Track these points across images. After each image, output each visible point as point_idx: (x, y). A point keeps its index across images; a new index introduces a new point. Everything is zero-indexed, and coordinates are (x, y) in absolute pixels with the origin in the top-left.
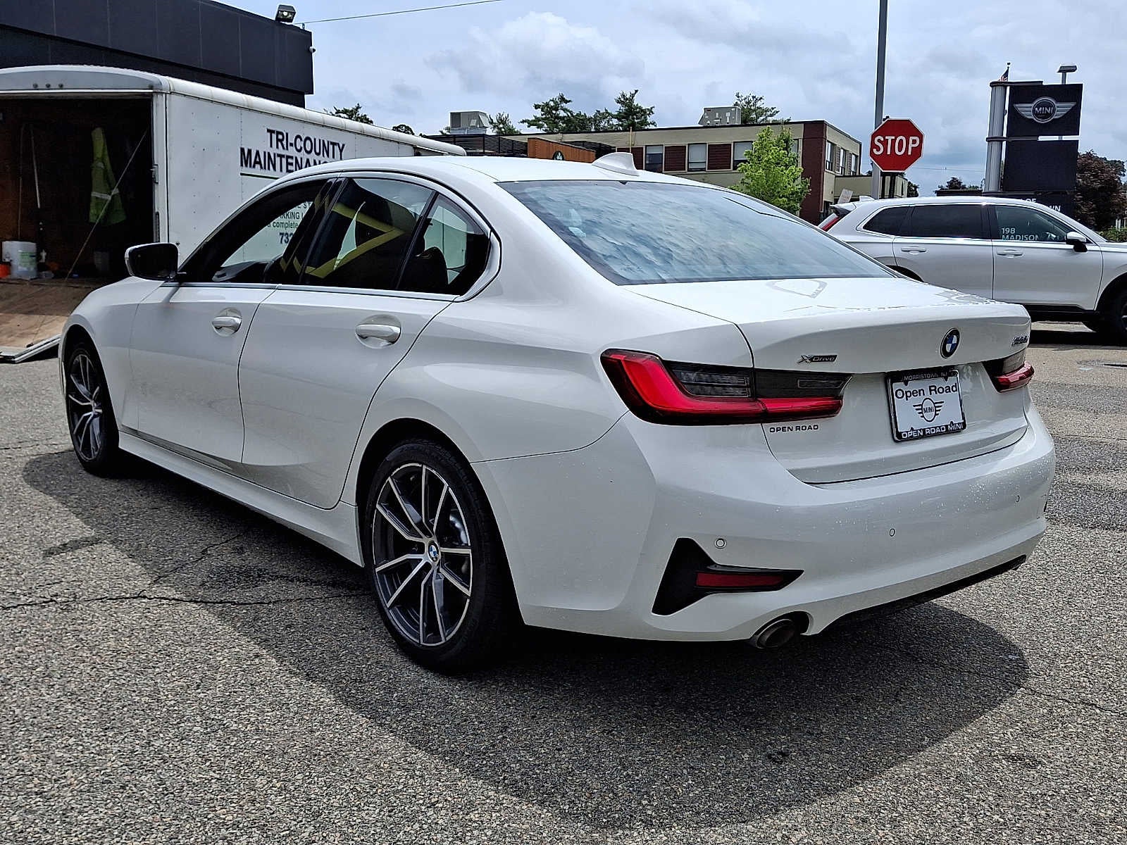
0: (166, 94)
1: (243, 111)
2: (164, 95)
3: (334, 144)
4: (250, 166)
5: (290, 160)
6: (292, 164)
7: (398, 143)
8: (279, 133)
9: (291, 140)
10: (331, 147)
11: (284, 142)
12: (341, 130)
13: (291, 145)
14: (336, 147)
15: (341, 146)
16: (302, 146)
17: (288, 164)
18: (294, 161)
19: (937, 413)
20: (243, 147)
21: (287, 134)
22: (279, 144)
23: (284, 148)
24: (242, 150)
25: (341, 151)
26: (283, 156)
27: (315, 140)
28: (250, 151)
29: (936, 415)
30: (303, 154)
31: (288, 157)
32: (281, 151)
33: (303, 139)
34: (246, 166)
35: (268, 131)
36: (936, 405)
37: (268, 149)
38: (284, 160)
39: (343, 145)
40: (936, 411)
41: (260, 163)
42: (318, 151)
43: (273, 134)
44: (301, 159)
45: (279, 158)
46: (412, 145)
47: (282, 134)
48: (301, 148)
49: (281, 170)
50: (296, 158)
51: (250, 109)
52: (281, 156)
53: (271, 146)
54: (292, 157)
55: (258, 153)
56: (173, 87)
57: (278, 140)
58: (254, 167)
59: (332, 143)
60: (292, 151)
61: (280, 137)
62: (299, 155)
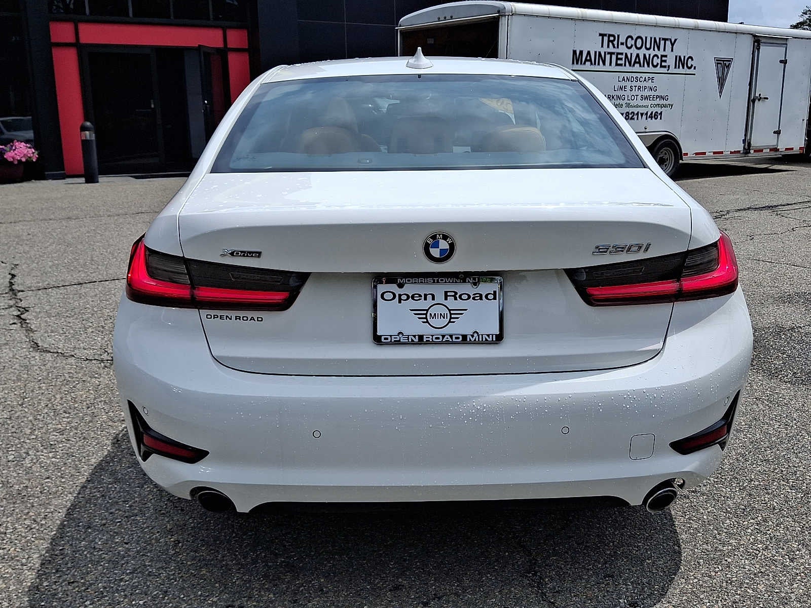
0: (508, 15)
1: (577, 22)
2: (507, 17)
3: (665, 40)
4: (581, 63)
5: (619, 56)
6: (621, 59)
7: (736, 33)
8: (610, 35)
9: (622, 40)
10: (662, 42)
11: (615, 43)
12: (674, 28)
13: (622, 44)
14: (668, 43)
15: (673, 41)
16: (633, 43)
17: (617, 59)
18: (623, 57)
19: (452, 320)
20: (575, 49)
21: (618, 36)
22: (611, 44)
23: (614, 47)
24: (575, 52)
25: (673, 45)
26: (614, 53)
27: (646, 38)
28: (581, 52)
29: (450, 322)
30: (634, 51)
31: (618, 54)
32: (611, 49)
33: (634, 39)
34: (577, 63)
35: (600, 35)
36: (452, 312)
37: (598, 49)
38: (614, 57)
39: (675, 40)
40: (451, 318)
41: (590, 60)
42: (648, 46)
43: (605, 38)
44: (631, 54)
45: (609, 55)
46: (752, 34)
47: (614, 36)
48: (632, 46)
49: (610, 64)
50: (626, 54)
51: (583, 20)
52: (611, 54)
53: (602, 46)
54: (622, 54)
55: (589, 53)
56: (515, 9)
57: (609, 41)
58: (585, 63)
59: (663, 39)
60: (622, 49)
61: (612, 38)
62: (629, 52)
